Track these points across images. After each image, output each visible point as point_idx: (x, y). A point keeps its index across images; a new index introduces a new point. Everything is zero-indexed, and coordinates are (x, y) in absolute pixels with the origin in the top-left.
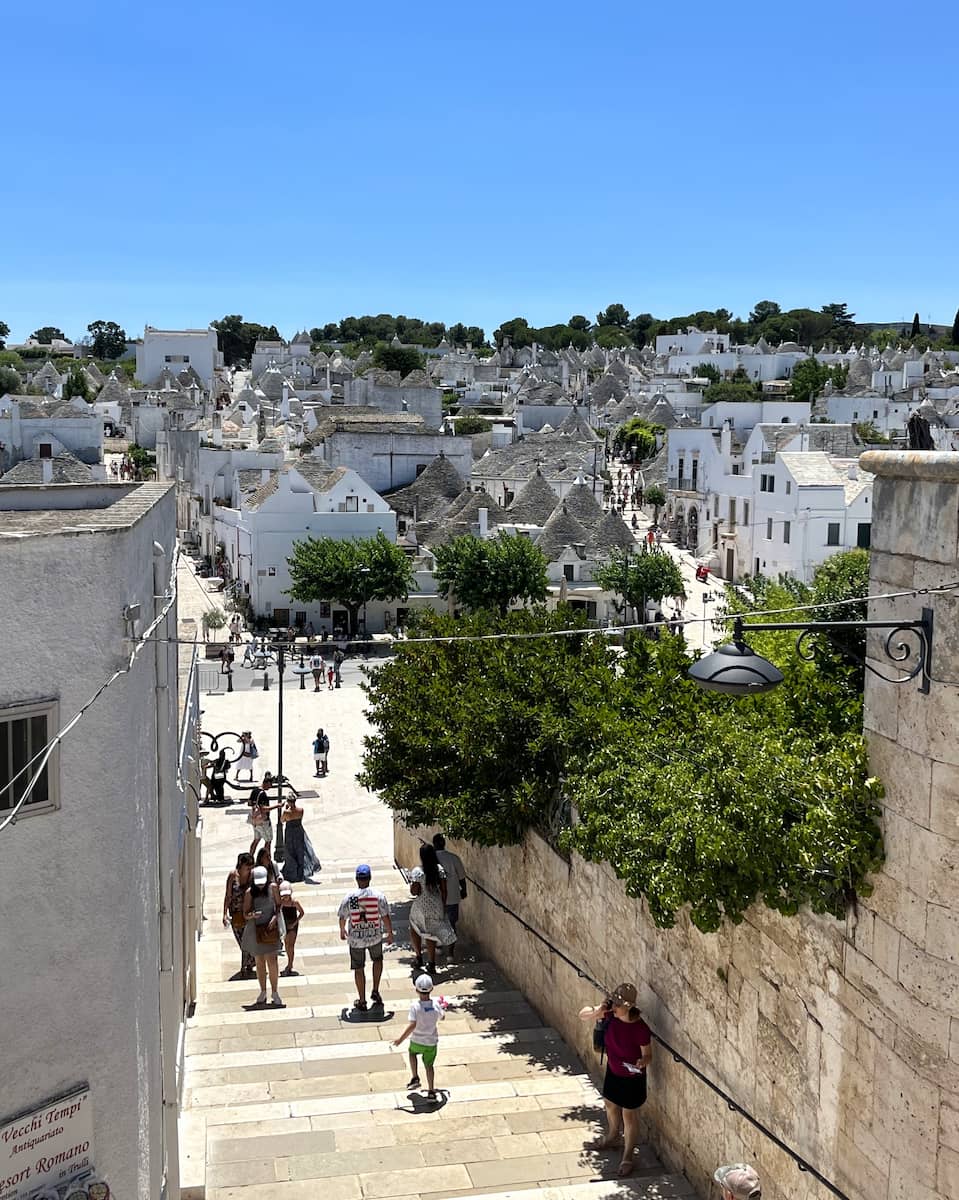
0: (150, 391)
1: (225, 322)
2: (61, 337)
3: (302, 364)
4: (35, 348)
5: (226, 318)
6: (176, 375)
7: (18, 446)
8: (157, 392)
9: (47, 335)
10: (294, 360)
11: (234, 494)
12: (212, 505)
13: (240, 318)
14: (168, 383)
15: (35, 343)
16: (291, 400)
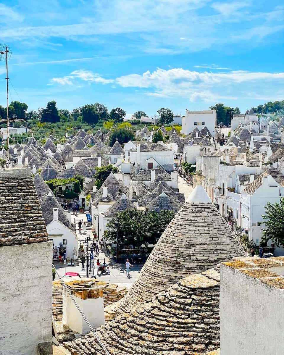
0: (190, 138)
1: (216, 107)
2: (145, 115)
3: (255, 124)
4: (135, 120)
5: (216, 105)
6: (200, 130)
7: (139, 164)
8: (193, 138)
9: (139, 115)
10: (251, 123)
11: (236, 186)
12: (226, 191)
13: (222, 105)
14: (197, 134)
15: (135, 118)
16: (254, 141)
